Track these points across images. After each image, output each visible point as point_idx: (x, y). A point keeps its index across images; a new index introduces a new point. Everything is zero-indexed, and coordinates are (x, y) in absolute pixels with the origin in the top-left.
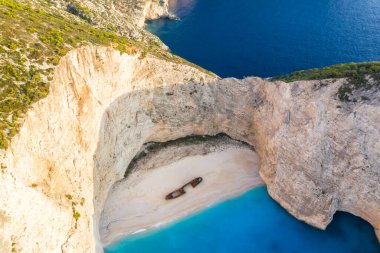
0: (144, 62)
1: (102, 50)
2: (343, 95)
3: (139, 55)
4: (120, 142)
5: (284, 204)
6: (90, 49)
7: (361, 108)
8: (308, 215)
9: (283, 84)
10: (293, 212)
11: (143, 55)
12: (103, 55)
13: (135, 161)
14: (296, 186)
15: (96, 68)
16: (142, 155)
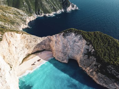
0: (23, 35)
1: (12, 33)
2: (64, 35)
3: (21, 34)
4: (20, 54)
5: (59, 60)
6: (10, 33)
7: (67, 37)
8: (63, 61)
9: (54, 36)
10: (61, 61)
11: (22, 34)
12: (13, 34)
13: (24, 59)
14: (60, 55)
15: (12, 37)
16: (26, 57)
